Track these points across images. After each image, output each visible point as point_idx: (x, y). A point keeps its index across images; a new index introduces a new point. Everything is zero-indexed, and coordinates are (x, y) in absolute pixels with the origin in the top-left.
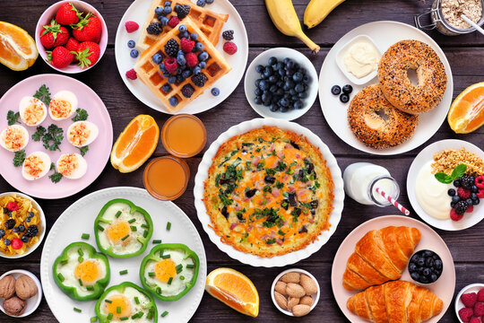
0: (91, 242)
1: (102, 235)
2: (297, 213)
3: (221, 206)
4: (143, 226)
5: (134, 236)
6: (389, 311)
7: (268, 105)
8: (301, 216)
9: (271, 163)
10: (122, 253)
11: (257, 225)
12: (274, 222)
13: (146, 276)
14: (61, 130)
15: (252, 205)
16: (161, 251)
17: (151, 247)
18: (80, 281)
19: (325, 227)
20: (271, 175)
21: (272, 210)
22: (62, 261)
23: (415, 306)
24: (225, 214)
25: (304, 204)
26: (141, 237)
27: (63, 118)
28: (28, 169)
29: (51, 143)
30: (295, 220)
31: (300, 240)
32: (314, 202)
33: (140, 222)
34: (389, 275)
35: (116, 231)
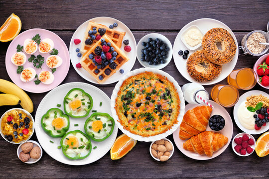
0: (62, 108)
1: (67, 106)
2: (162, 115)
3: (124, 111)
4: (88, 103)
5: (83, 107)
6: (203, 146)
7: (148, 62)
8: (164, 116)
9: (149, 90)
10: (76, 115)
11: (142, 121)
12: (150, 119)
13: (88, 128)
14: (43, 58)
15: (139, 111)
16: (96, 116)
17: (91, 113)
18: (54, 127)
19: (176, 122)
20: (149, 96)
21: (149, 113)
22: (46, 117)
23: (215, 142)
24: (126, 115)
25: (165, 111)
26: (87, 108)
27: (45, 52)
28: (24, 76)
29: (37, 64)
30: (161, 118)
31: (163, 128)
32: (170, 110)
33: (87, 101)
34: (200, 130)
35: (74, 104)
